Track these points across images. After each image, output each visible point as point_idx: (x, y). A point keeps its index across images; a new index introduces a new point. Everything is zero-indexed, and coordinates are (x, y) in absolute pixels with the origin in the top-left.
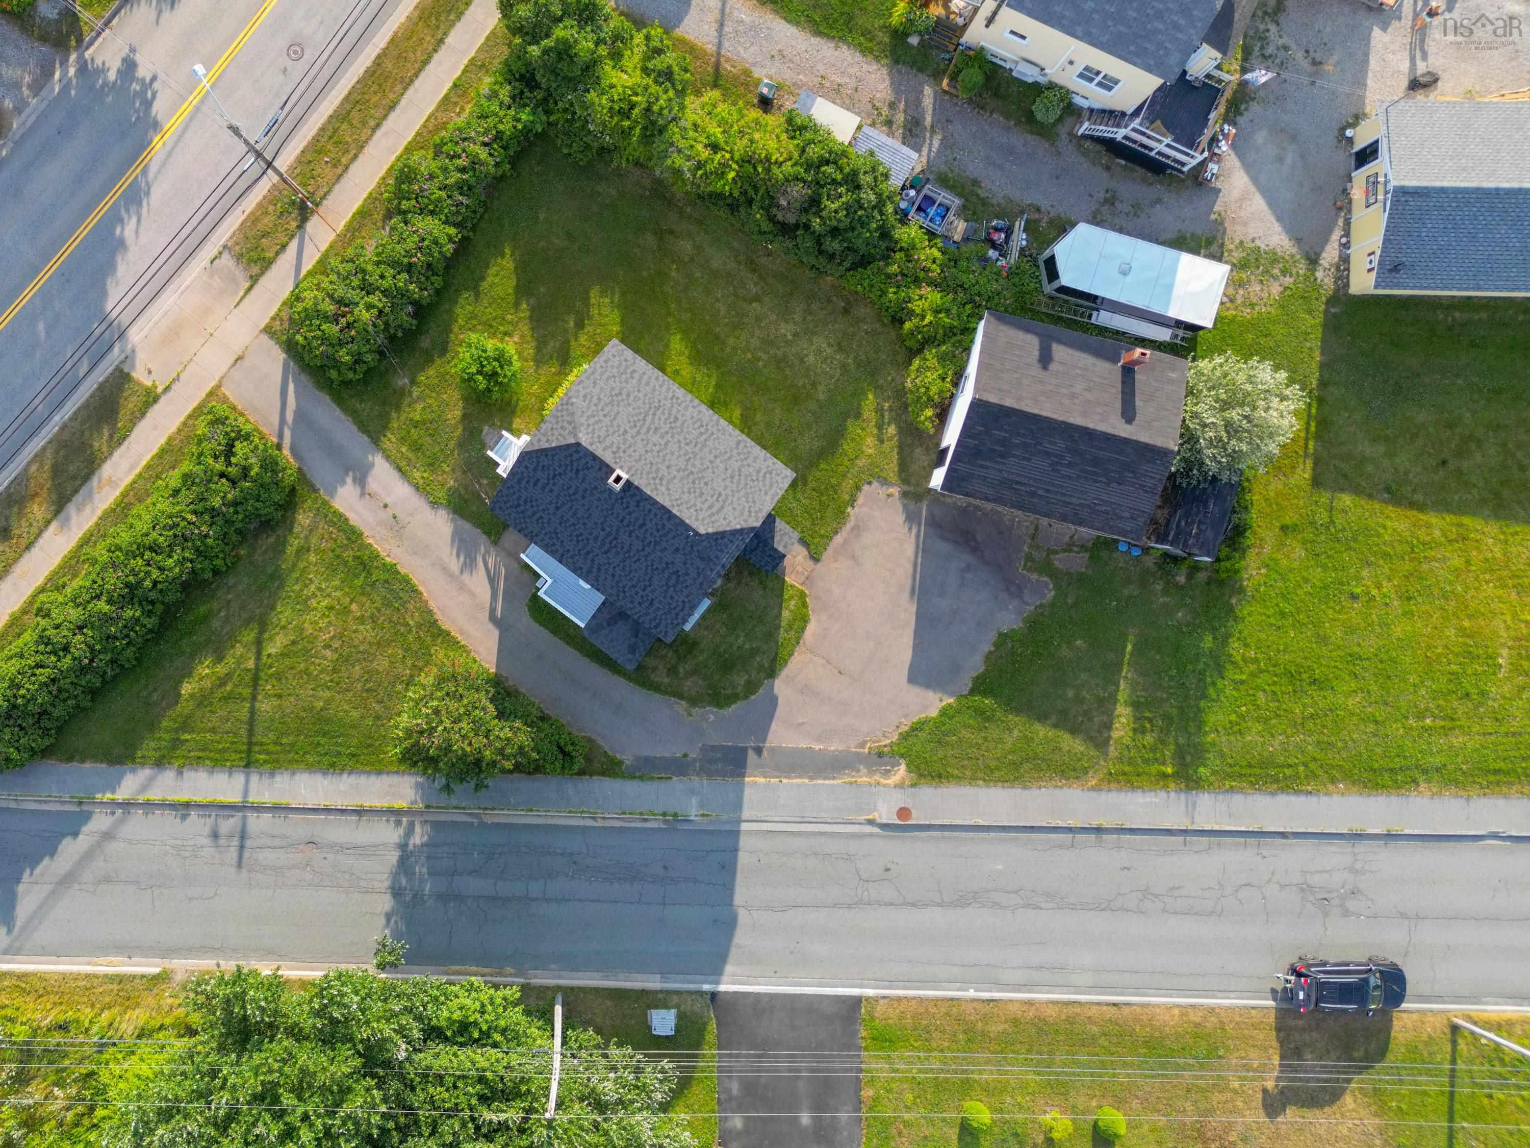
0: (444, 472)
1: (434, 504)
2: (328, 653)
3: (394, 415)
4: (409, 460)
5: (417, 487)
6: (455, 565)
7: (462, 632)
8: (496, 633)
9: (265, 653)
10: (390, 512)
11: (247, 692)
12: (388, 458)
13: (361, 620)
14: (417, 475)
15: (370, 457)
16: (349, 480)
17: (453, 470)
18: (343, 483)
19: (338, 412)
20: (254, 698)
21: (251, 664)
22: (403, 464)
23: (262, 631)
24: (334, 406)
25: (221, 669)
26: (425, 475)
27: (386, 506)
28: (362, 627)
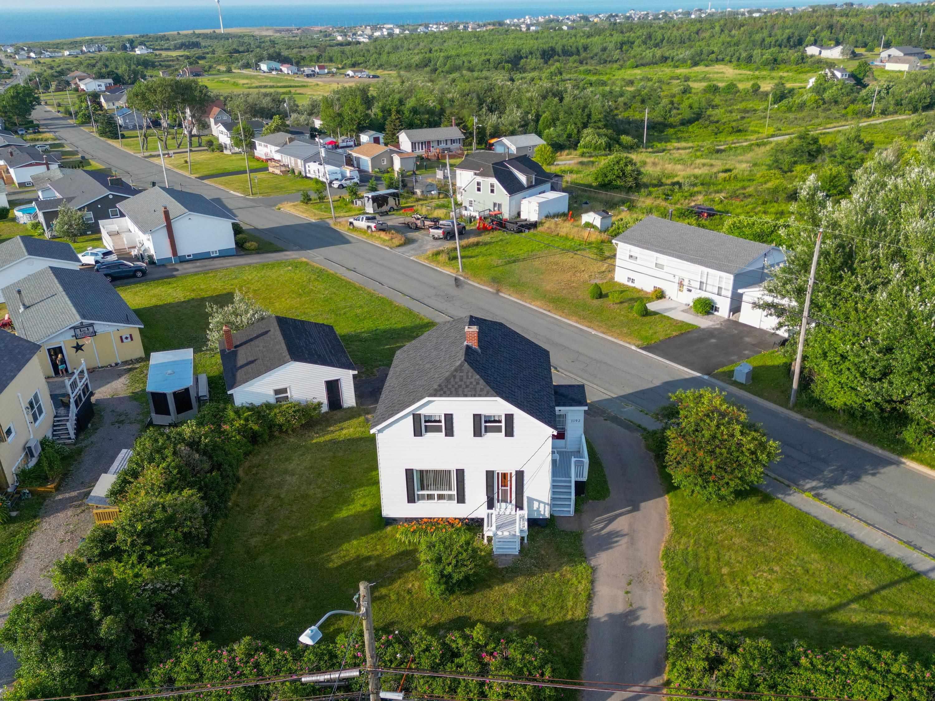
0: (561, 575)
1: (594, 570)
2: (777, 568)
3: (549, 623)
4: (576, 596)
5: (592, 582)
6: (624, 541)
7: (662, 519)
8: (643, 505)
9: (834, 603)
10: (629, 588)
11: (876, 598)
12: (589, 609)
13: (728, 564)
14: (581, 587)
15: (603, 620)
16: (638, 623)
17: (555, 571)
18: (644, 626)
19: (587, 660)
20: (872, 592)
21: (854, 606)
22: (583, 597)
23: (824, 612)
24: (584, 666)
25: (888, 619)
26: (576, 583)
27: (627, 593)
28: (732, 561)
